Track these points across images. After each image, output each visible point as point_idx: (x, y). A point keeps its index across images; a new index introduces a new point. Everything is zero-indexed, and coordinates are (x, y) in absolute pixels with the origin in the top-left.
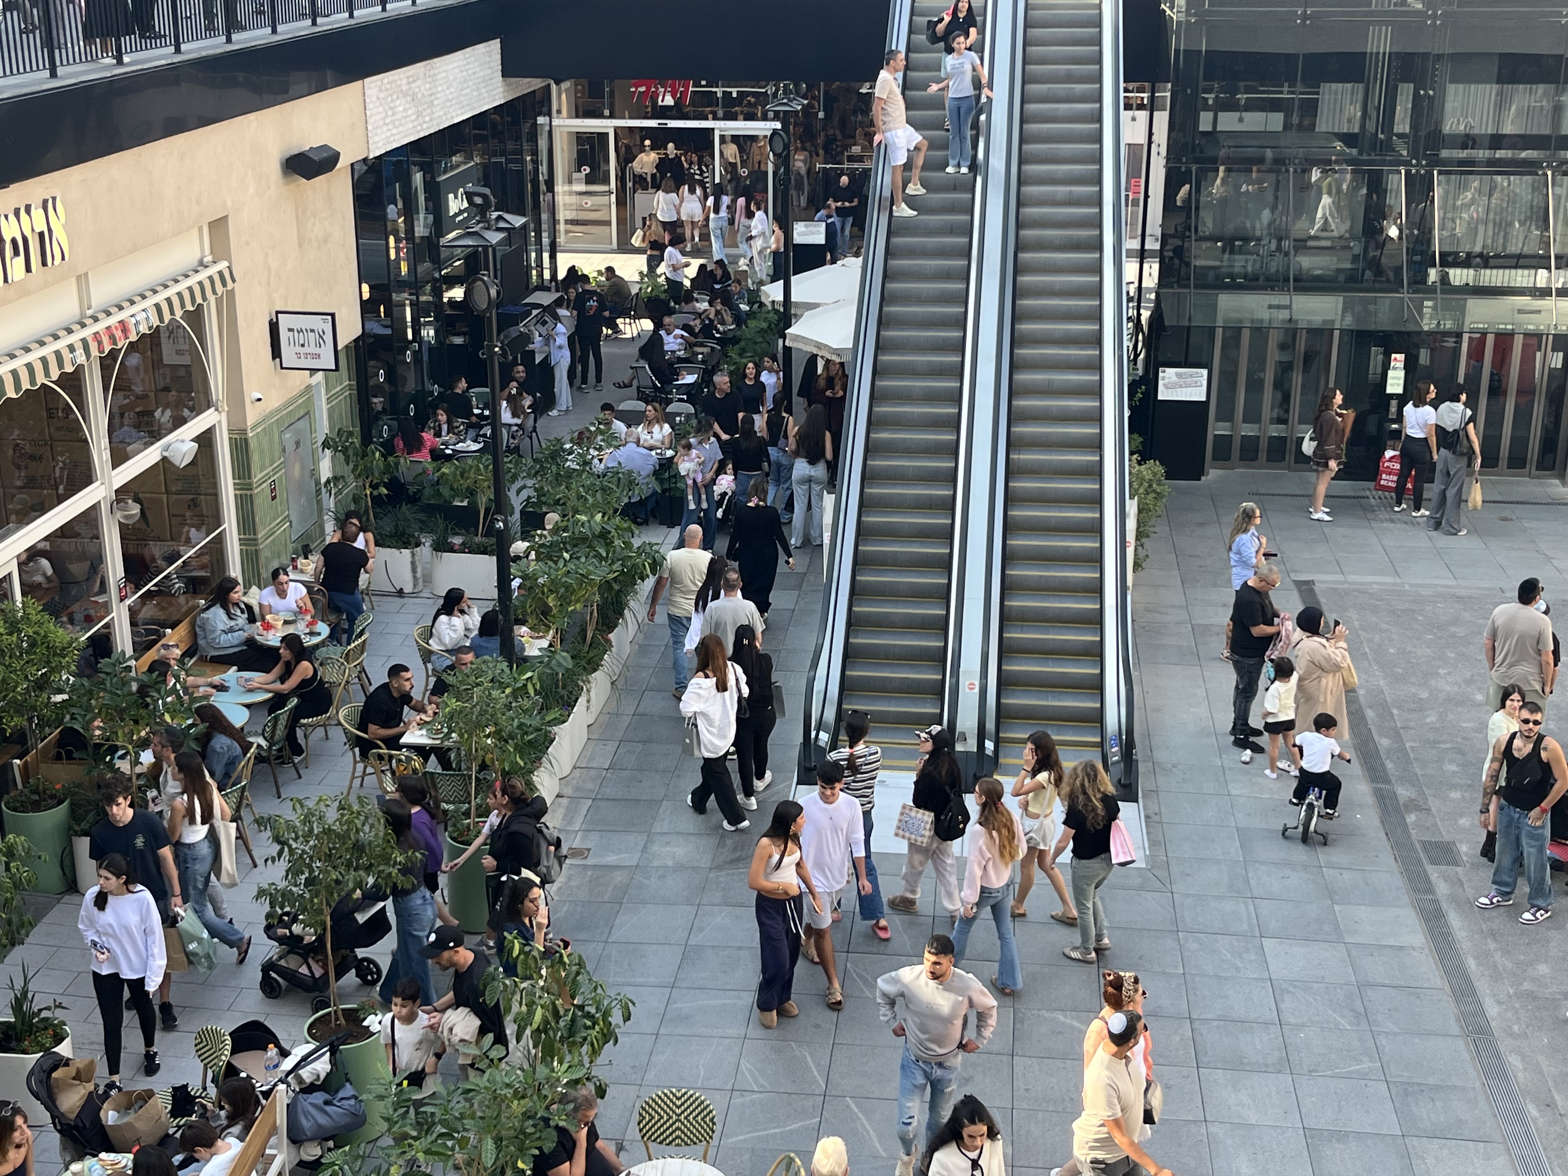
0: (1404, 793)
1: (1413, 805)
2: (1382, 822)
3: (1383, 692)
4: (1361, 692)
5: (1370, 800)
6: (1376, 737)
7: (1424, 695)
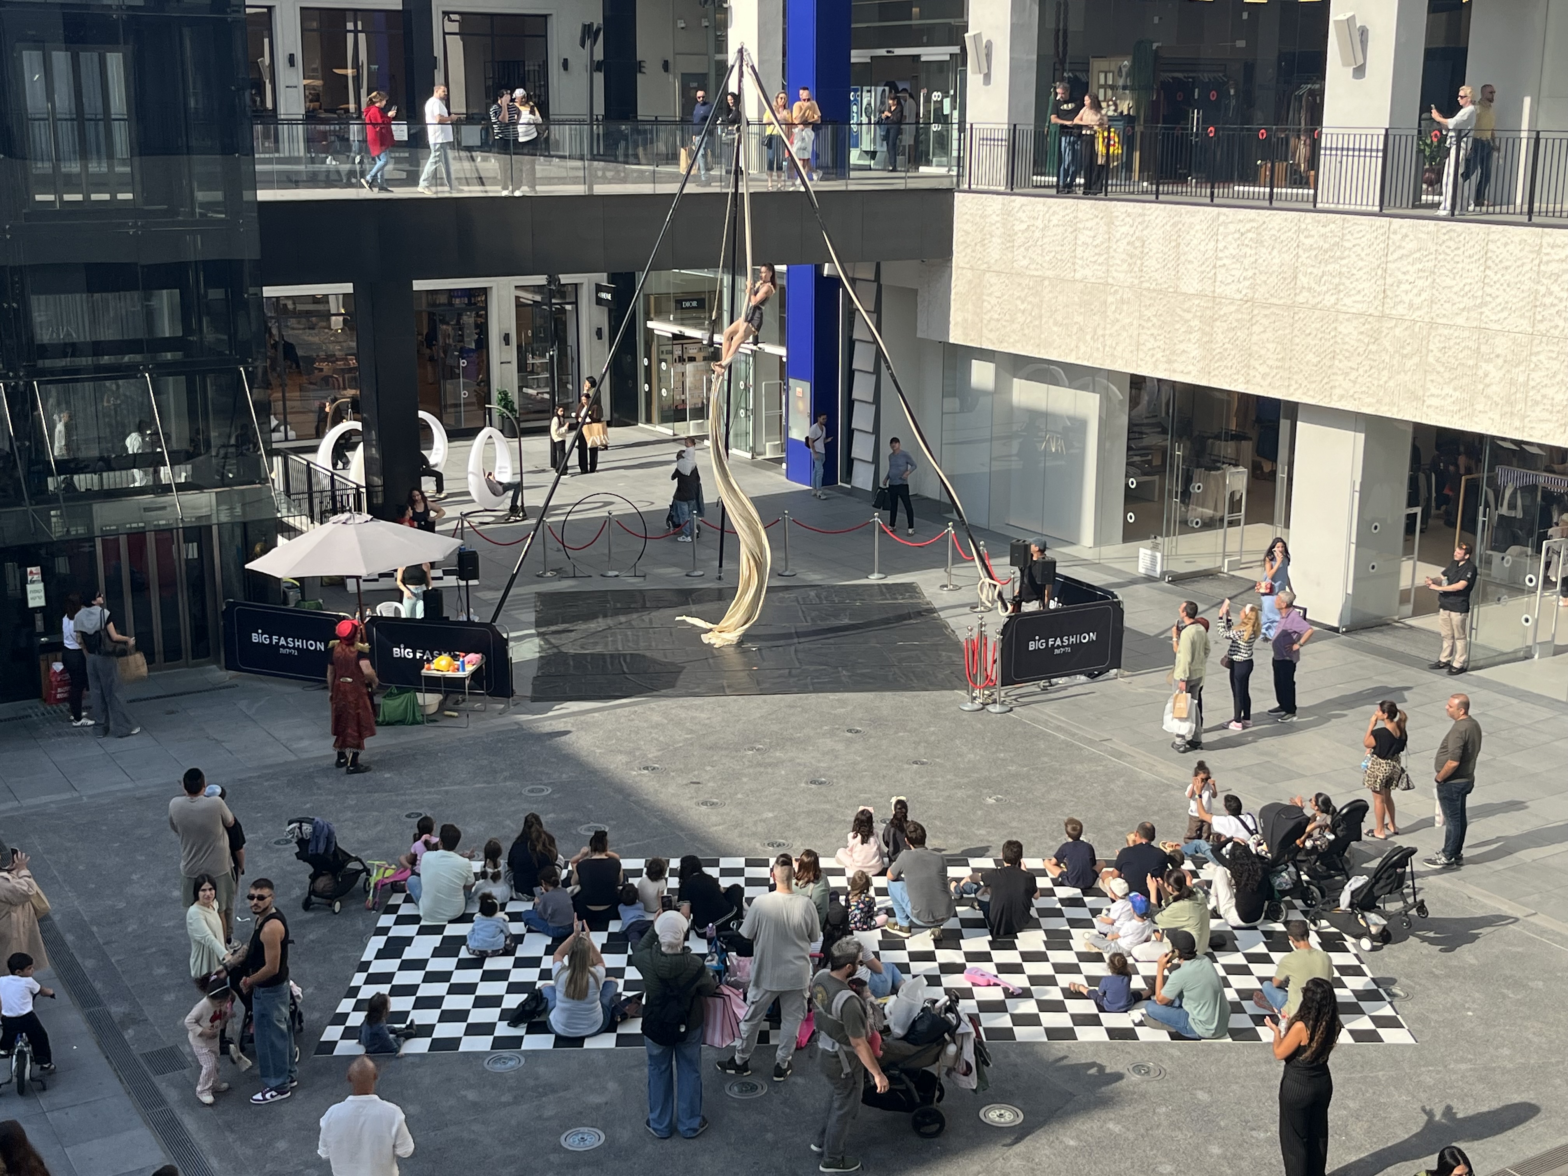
0: (117, 1010)
1: (130, 1020)
2: (100, 1046)
3: (78, 912)
4: (57, 918)
5: (84, 1027)
6: (79, 961)
7: (122, 905)
